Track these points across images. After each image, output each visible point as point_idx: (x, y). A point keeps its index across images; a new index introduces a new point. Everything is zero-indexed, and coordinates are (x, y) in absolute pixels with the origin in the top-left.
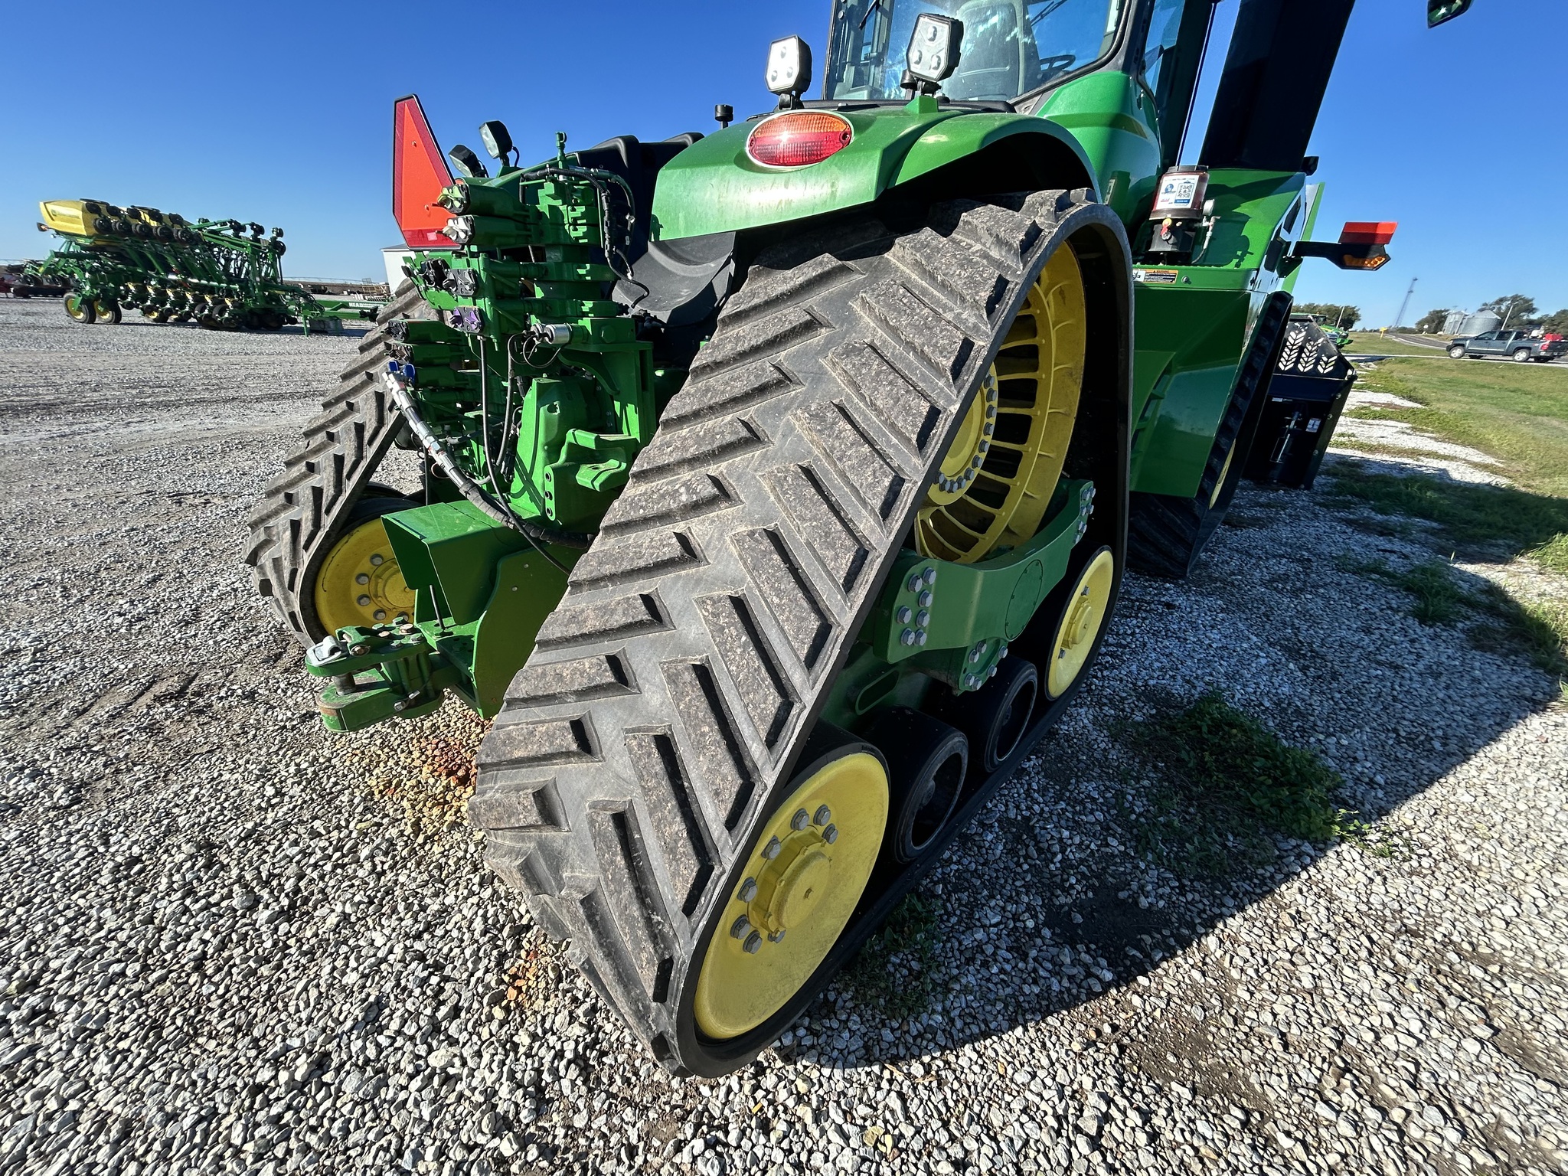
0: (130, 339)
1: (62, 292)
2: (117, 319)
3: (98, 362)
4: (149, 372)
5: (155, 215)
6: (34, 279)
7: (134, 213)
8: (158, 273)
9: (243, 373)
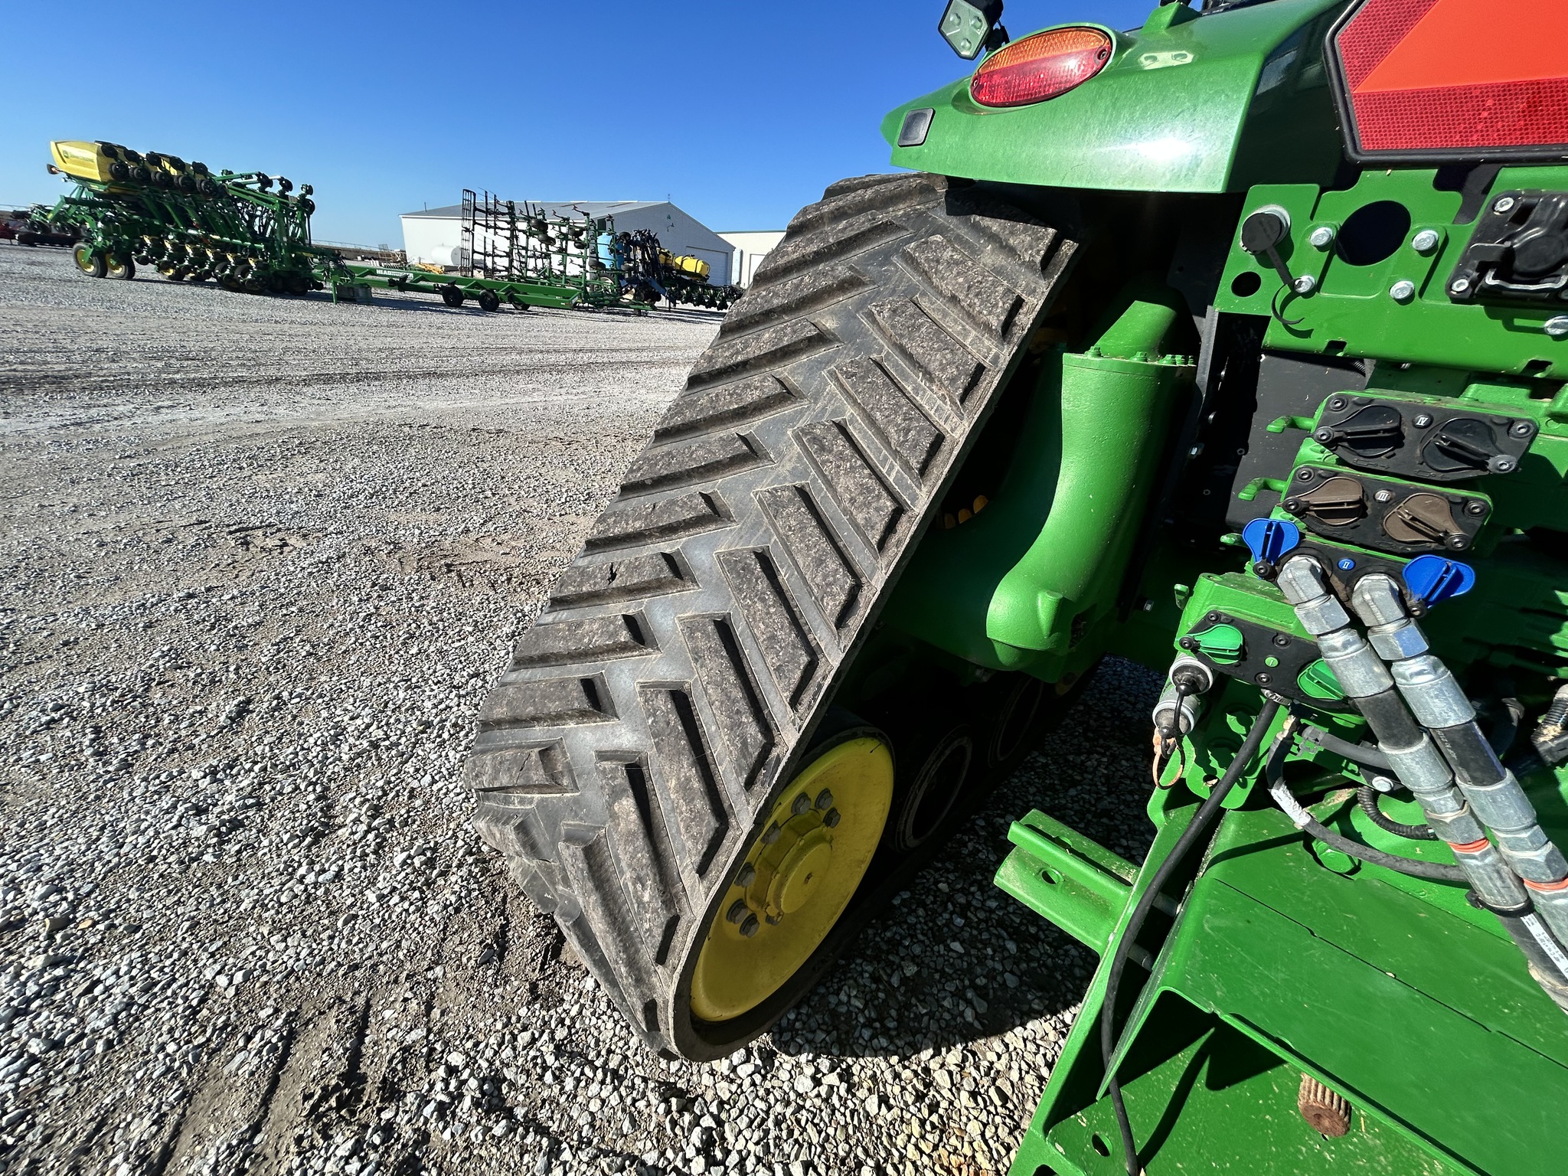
0: (146, 298)
1: (70, 243)
2: (130, 275)
3: (114, 323)
4: (173, 340)
5: (176, 162)
6: (42, 226)
7: (155, 159)
8: (177, 227)
9: (279, 345)
